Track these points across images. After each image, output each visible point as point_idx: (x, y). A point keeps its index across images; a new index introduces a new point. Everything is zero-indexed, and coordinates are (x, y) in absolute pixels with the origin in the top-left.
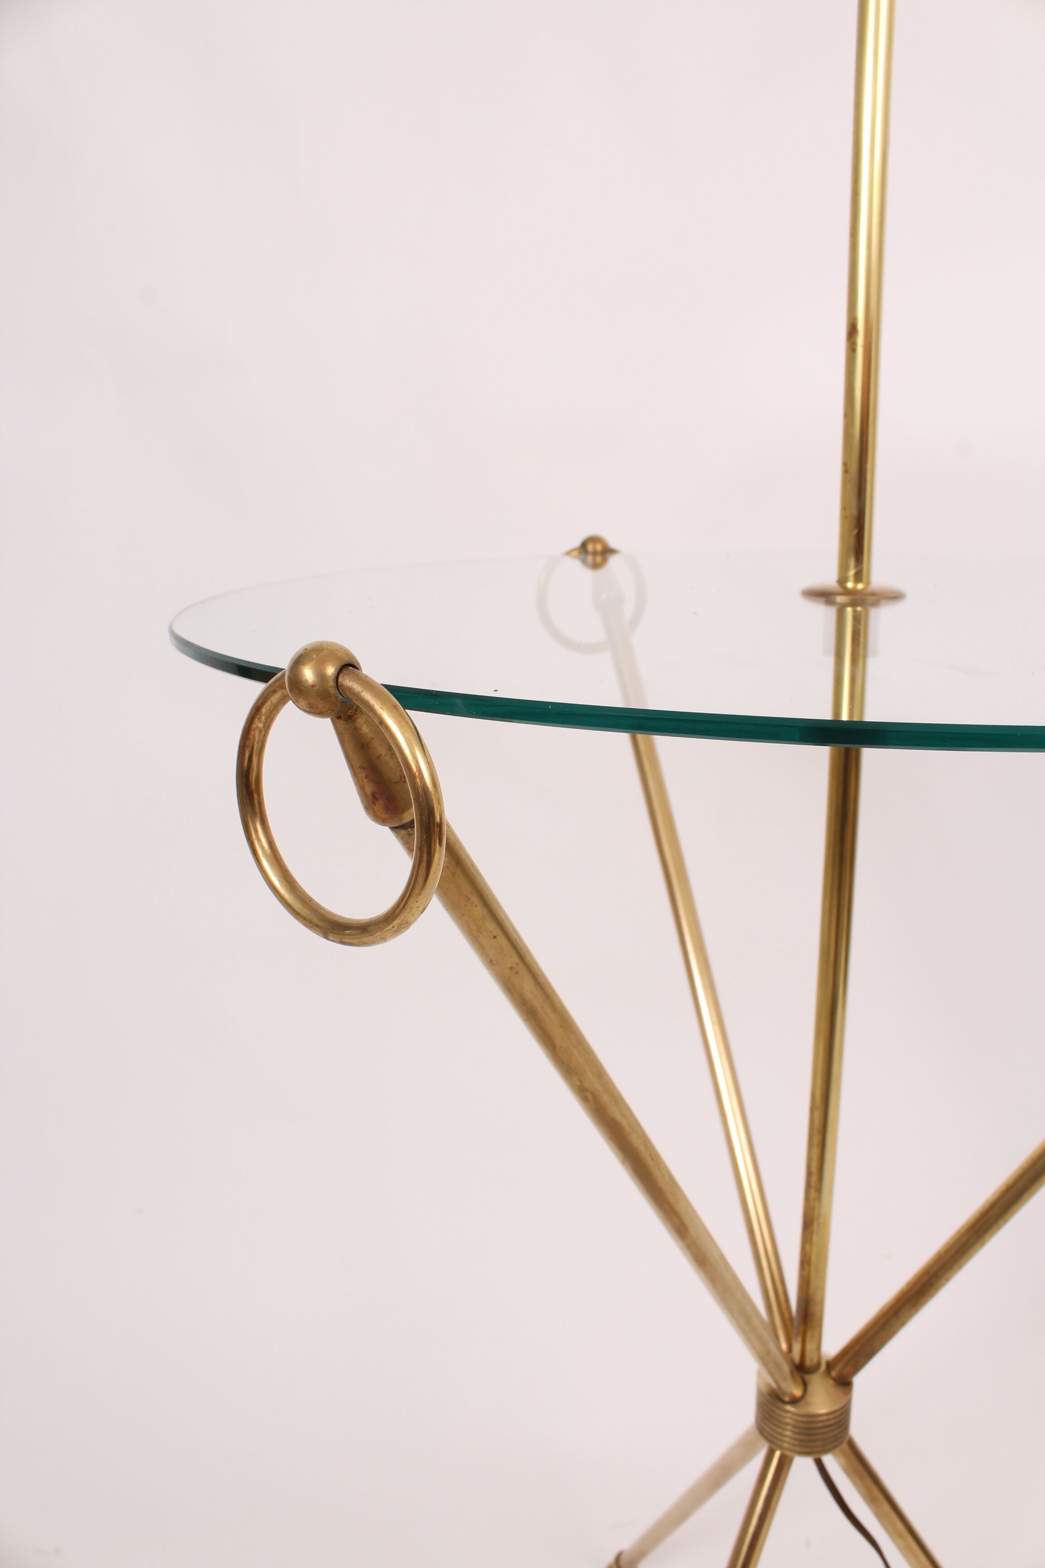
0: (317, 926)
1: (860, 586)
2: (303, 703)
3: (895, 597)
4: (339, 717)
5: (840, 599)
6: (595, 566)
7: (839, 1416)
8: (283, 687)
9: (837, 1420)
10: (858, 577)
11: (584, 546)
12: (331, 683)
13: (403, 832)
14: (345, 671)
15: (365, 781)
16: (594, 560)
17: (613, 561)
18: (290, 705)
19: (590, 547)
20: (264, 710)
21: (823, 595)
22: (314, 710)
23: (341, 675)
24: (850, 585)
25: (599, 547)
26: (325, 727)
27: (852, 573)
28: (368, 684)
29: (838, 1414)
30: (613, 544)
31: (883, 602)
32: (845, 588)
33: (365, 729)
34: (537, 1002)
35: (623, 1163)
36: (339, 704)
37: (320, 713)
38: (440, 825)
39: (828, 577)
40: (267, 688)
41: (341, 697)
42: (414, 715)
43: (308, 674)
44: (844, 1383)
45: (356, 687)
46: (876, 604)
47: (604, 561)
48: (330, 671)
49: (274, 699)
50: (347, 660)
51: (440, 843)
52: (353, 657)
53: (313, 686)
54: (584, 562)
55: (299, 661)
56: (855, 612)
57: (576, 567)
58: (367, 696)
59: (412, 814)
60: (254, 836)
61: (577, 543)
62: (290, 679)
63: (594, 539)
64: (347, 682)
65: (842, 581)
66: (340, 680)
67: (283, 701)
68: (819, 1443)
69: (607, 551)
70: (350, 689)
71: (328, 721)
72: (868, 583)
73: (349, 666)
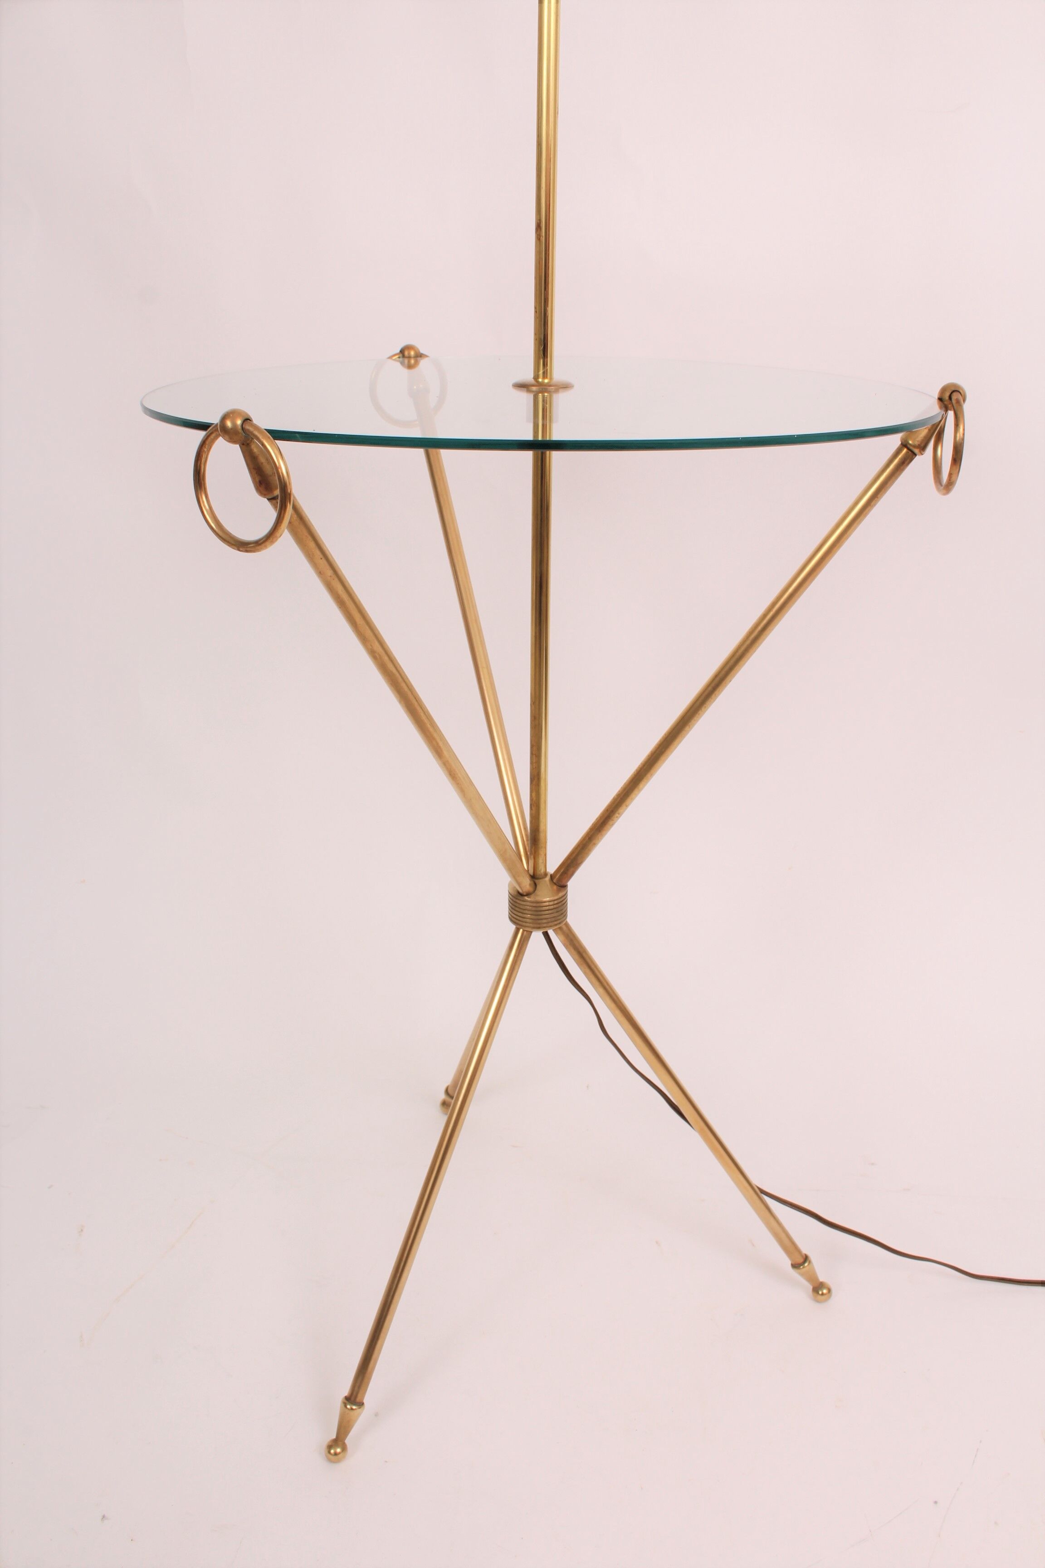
0: (233, 545)
1: (546, 381)
2: (227, 437)
3: (566, 387)
4: (243, 444)
5: (534, 388)
6: (410, 367)
7: (556, 904)
8: (217, 430)
9: (555, 906)
10: (545, 375)
11: (402, 351)
12: (240, 427)
13: (274, 501)
14: (246, 422)
15: (256, 475)
16: (409, 362)
17: (423, 362)
18: (221, 439)
19: (406, 353)
20: (207, 443)
21: (522, 386)
22: (232, 440)
23: (244, 424)
24: (540, 380)
25: (412, 353)
26: (236, 449)
27: (541, 372)
28: (257, 428)
29: (556, 902)
30: (422, 351)
31: (561, 390)
32: (538, 382)
33: (255, 450)
34: (345, 597)
35: (400, 702)
36: (243, 437)
37: (234, 442)
38: (290, 495)
39: (528, 376)
40: (206, 434)
41: (244, 434)
42: (278, 442)
43: (229, 424)
44: (563, 887)
45: (251, 429)
46: (557, 391)
47: (417, 363)
48: (239, 422)
49: (212, 436)
50: (246, 417)
51: (290, 503)
52: (250, 416)
53: (231, 429)
54: (402, 363)
55: (224, 418)
56: (543, 397)
57: (397, 367)
58: (256, 433)
59: (277, 492)
60: (202, 505)
61: (398, 351)
62: (220, 426)
63: (408, 348)
64: (247, 427)
65: (536, 377)
66: (244, 426)
67: (216, 438)
68: (545, 921)
69: (419, 356)
70: (248, 430)
71: (238, 446)
72: (551, 379)
73: (247, 420)
